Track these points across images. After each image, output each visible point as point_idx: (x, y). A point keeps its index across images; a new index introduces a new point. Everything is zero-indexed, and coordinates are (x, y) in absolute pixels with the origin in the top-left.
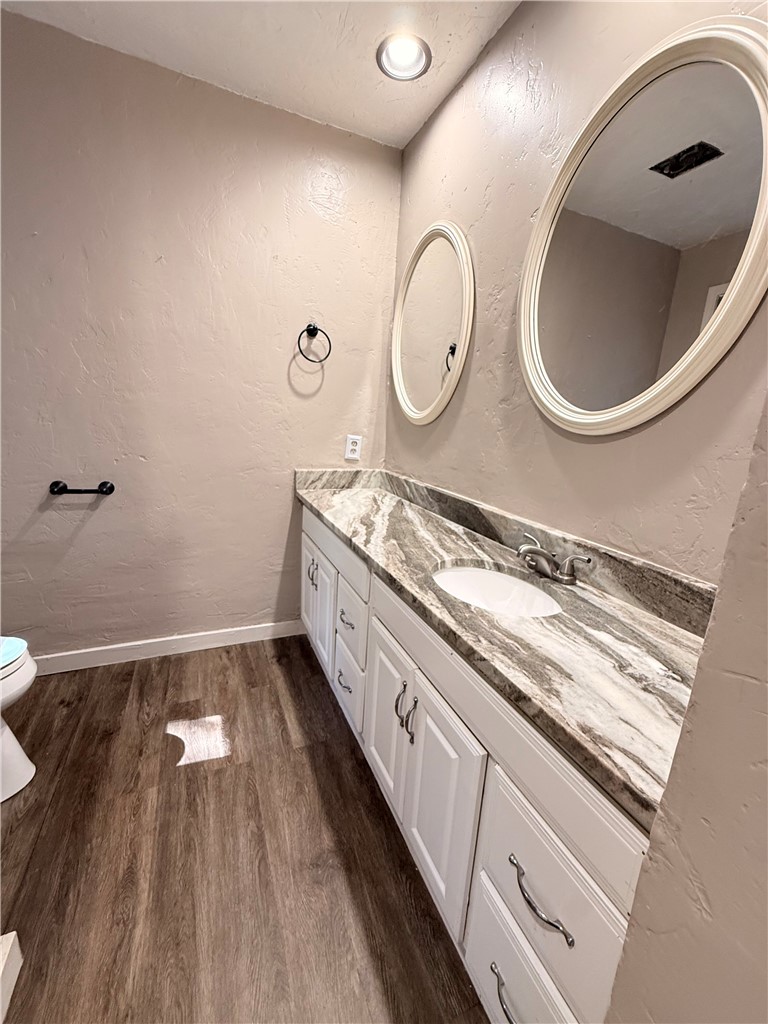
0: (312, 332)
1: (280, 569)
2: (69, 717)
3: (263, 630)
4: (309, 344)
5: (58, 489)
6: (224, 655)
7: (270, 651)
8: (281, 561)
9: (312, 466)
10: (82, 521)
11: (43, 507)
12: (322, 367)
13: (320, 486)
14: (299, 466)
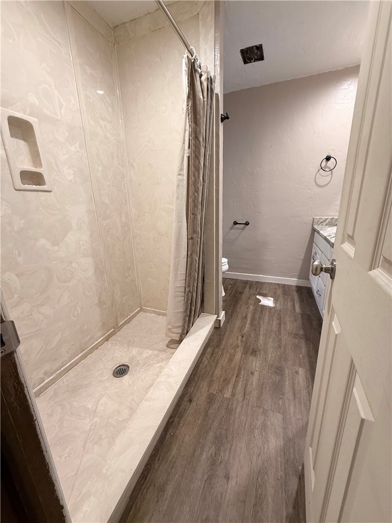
0: (328, 159)
1: (302, 258)
2: (231, 287)
3: (293, 281)
4: (326, 164)
5: (235, 223)
6: (277, 285)
7: (294, 288)
8: (303, 255)
9: (322, 216)
10: (240, 233)
11: (231, 228)
12: (332, 173)
13: (325, 224)
14: (316, 216)
